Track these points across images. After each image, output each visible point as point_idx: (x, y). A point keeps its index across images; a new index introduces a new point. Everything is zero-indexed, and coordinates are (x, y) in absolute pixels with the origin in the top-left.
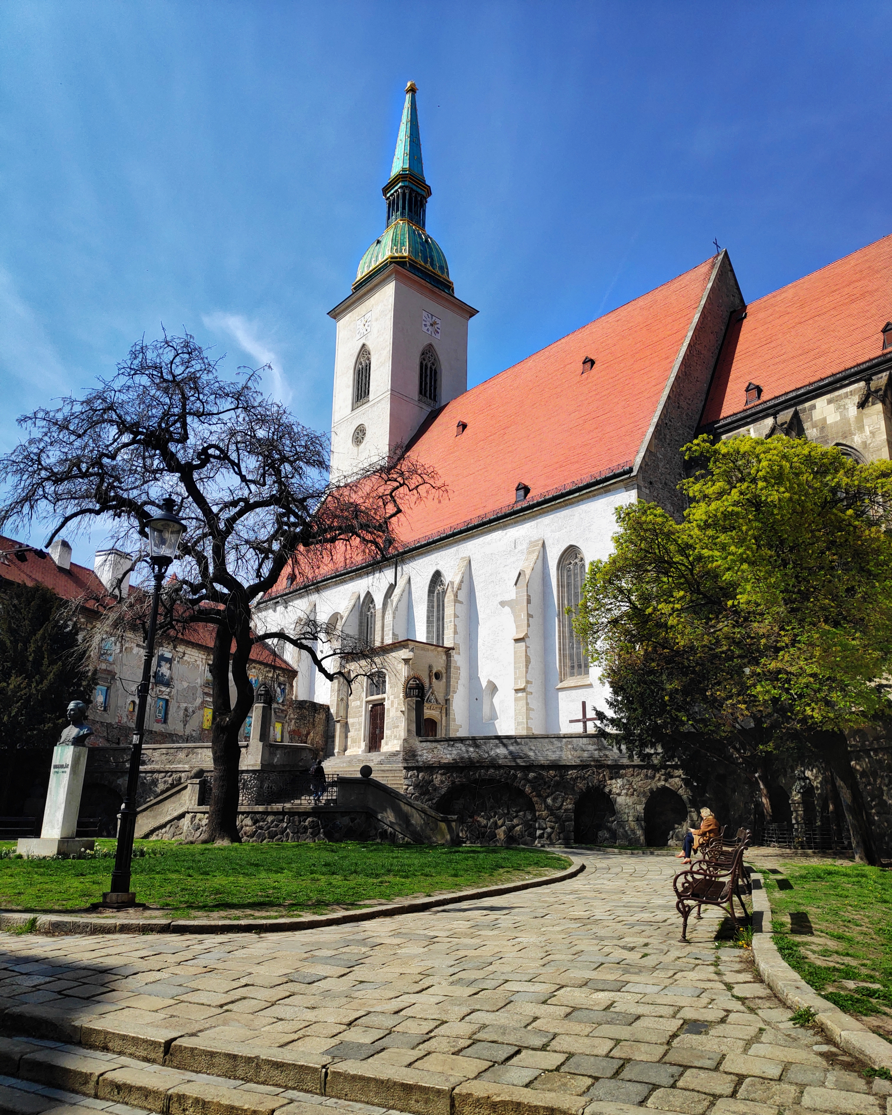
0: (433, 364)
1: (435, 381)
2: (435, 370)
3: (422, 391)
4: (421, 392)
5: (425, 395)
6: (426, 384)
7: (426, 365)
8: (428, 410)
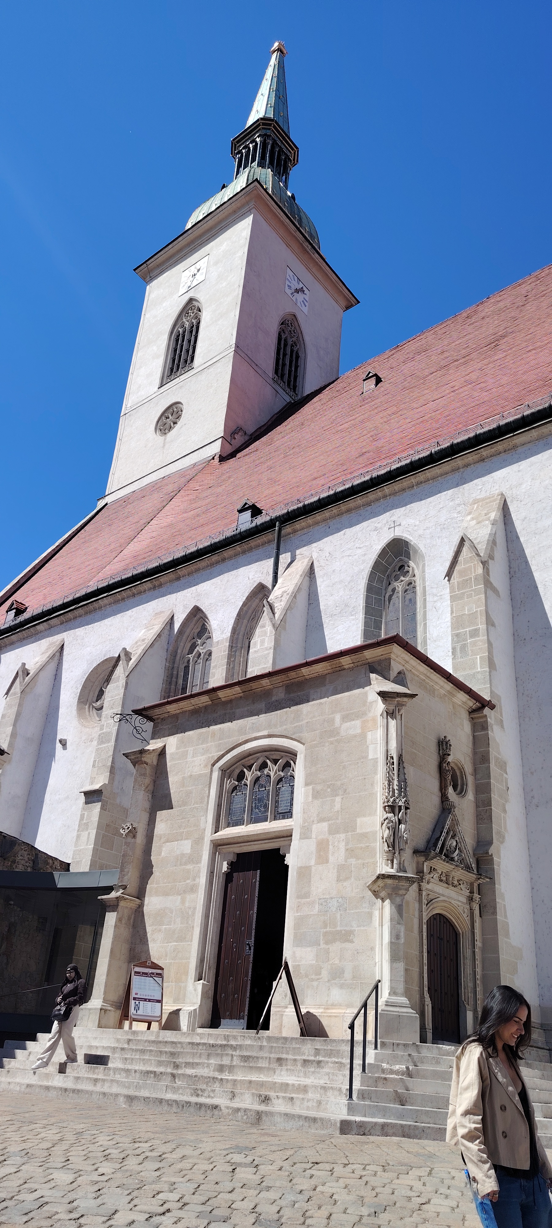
0: (294, 344)
1: (297, 367)
2: (297, 353)
3: (279, 370)
4: (276, 372)
5: (282, 379)
6: (284, 365)
7: (286, 340)
8: (286, 398)
